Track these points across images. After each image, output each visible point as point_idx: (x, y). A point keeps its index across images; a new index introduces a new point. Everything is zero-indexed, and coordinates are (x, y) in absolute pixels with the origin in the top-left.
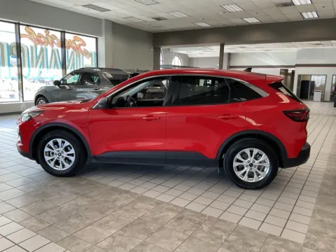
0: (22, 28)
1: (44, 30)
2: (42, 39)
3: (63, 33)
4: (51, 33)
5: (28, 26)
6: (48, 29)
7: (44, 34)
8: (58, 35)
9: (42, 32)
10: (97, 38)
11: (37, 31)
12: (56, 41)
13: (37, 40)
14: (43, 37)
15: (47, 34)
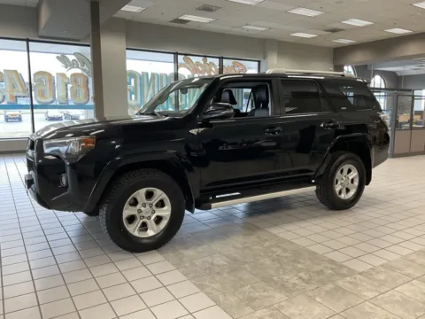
0: (181, 58)
1: (202, 58)
2: (200, 68)
3: (221, 59)
4: (209, 60)
5: (186, 55)
6: (205, 56)
7: (202, 62)
8: (216, 61)
9: (200, 60)
10: (259, 62)
11: (194, 59)
12: (213, 69)
13: (194, 69)
14: (201, 65)
15: (205, 62)
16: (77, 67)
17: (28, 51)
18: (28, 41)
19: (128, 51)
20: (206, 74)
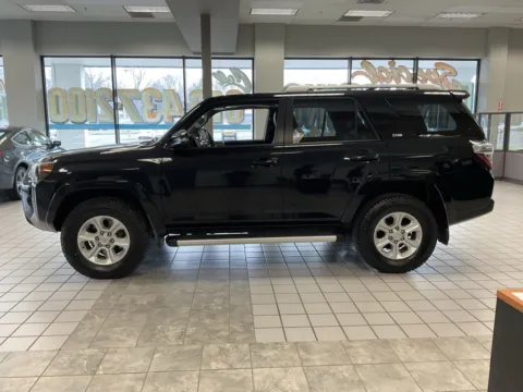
0: (356, 63)
1: (388, 61)
2: (384, 74)
3: (416, 60)
4: (398, 63)
5: (364, 59)
6: (393, 59)
7: (388, 67)
9: (385, 64)
10: (479, 61)
11: (376, 64)
12: (404, 74)
13: (376, 76)
14: (385, 70)
15: (392, 65)
16: (234, 84)
17: (184, 67)
18: (184, 58)
19: (286, 61)
20: (393, 83)
